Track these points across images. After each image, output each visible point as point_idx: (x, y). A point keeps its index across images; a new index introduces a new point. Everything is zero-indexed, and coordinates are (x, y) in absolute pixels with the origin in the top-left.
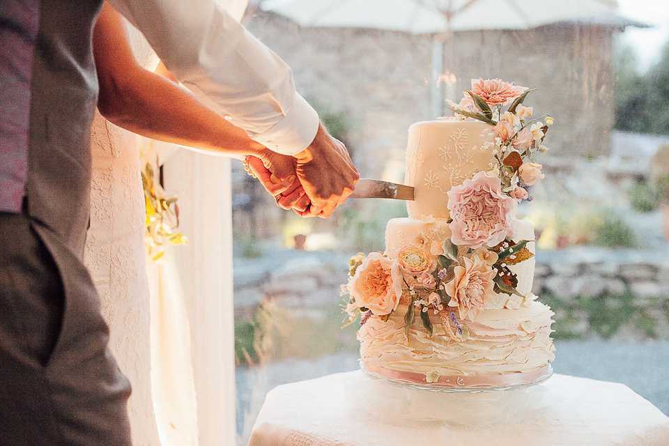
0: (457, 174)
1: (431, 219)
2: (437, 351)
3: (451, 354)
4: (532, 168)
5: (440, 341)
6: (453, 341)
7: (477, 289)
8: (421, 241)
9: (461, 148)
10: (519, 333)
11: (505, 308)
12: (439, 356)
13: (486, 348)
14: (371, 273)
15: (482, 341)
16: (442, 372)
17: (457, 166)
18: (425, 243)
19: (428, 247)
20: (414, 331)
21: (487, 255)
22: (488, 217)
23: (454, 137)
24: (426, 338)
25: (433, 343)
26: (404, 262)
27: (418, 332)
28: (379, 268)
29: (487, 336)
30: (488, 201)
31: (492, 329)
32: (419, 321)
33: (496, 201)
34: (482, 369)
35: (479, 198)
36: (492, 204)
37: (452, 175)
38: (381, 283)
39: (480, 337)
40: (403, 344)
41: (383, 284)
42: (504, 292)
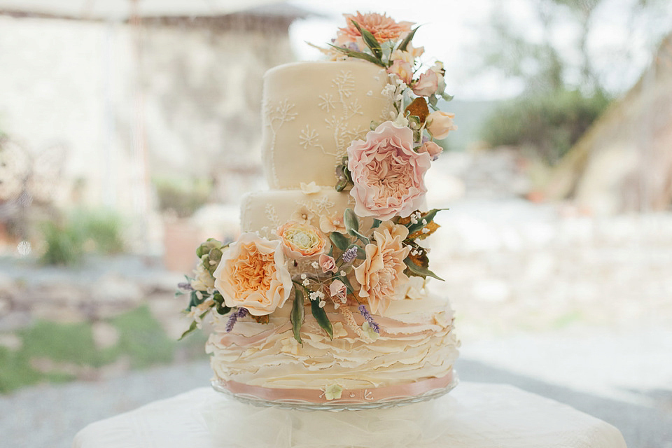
0: (343, 129)
1: (313, 187)
2: (338, 358)
3: (357, 360)
4: (443, 117)
5: (339, 345)
6: (359, 343)
7: (390, 273)
8: (304, 216)
9: (347, 95)
10: (434, 327)
11: (407, 297)
12: (343, 365)
13: (399, 350)
14: (243, 261)
15: (395, 340)
16: (346, 385)
17: (342, 118)
18: (309, 218)
19: (315, 223)
20: (306, 334)
21: (395, 230)
22: (394, 180)
23: (337, 81)
24: (323, 341)
25: (334, 349)
26: (291, 243)
27: (311, 336)
28: (252, 254)
29: (401, 335)
30: (396, 159)
31: (403, 324)
32: (309, 321)
33: (407, 158)
34: (393, 377)
35: (385, 156)
36: (402, 162)
37: (337, 130)
38: (255, 273)
39: (392, 335)
40: (290, 353)
41: (258, 275)
42: (415, 275)
